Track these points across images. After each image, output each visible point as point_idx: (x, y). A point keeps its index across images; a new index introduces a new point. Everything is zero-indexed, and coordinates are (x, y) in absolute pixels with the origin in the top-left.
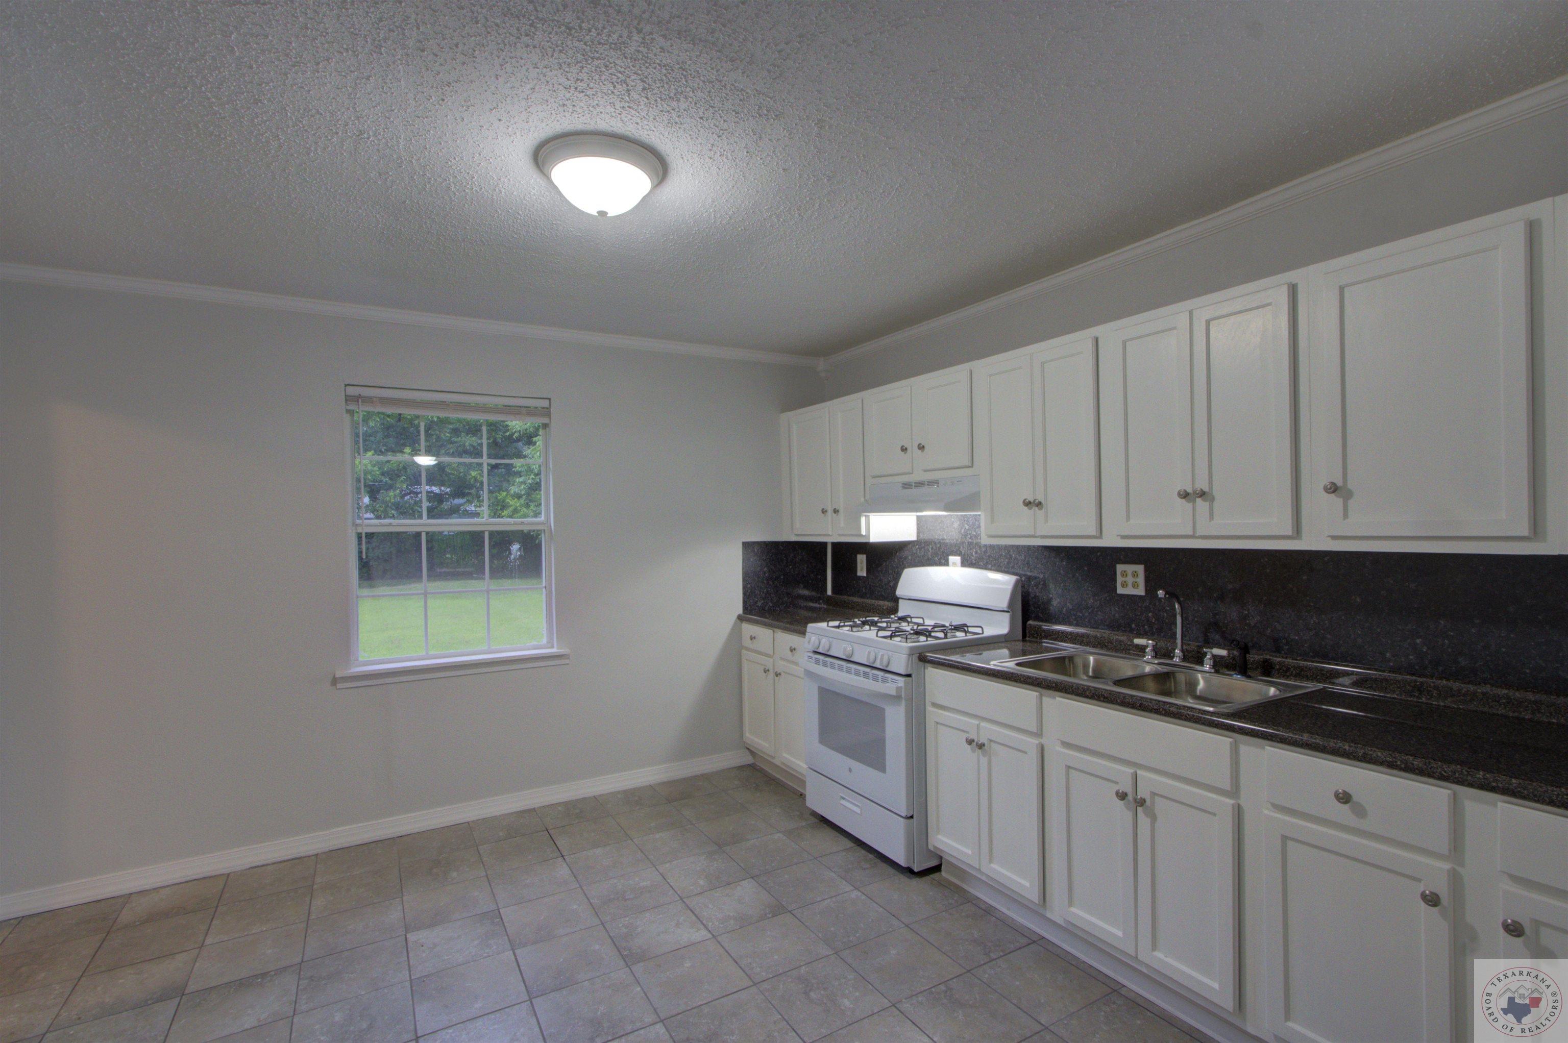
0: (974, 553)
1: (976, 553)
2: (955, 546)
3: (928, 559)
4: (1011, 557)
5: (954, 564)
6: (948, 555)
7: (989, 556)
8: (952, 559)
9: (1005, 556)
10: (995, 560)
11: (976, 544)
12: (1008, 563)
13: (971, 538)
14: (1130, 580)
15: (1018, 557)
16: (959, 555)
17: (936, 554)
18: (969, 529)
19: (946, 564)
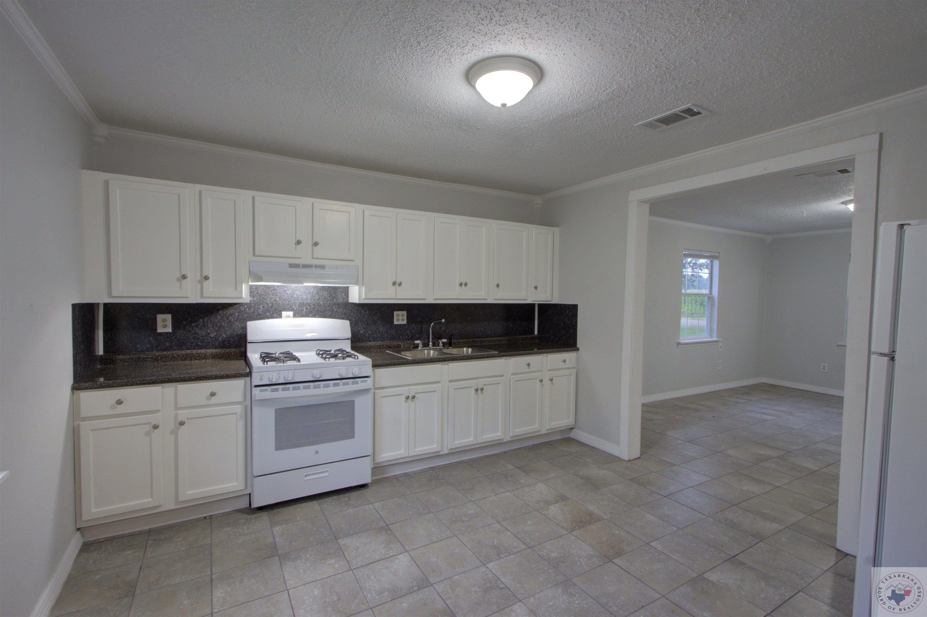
0: (304, 309)
1: (306, 309)
2: (288, 305)
3: (259, 314)
4: (333, 310)
5: (288, 317)
6: (281, 311)
7: (317, 311)
8: (284, 313)
9: (329, 310)
10: (322, 312)
11: (306, 304)
12: (331, 314)
13: (302, 300)
14: (400, 318)
15: (338, 310)
16: (291, 311)
17: (268, 311)
18: (301, 295)
19: (280, 316)
